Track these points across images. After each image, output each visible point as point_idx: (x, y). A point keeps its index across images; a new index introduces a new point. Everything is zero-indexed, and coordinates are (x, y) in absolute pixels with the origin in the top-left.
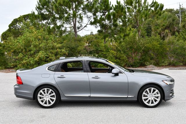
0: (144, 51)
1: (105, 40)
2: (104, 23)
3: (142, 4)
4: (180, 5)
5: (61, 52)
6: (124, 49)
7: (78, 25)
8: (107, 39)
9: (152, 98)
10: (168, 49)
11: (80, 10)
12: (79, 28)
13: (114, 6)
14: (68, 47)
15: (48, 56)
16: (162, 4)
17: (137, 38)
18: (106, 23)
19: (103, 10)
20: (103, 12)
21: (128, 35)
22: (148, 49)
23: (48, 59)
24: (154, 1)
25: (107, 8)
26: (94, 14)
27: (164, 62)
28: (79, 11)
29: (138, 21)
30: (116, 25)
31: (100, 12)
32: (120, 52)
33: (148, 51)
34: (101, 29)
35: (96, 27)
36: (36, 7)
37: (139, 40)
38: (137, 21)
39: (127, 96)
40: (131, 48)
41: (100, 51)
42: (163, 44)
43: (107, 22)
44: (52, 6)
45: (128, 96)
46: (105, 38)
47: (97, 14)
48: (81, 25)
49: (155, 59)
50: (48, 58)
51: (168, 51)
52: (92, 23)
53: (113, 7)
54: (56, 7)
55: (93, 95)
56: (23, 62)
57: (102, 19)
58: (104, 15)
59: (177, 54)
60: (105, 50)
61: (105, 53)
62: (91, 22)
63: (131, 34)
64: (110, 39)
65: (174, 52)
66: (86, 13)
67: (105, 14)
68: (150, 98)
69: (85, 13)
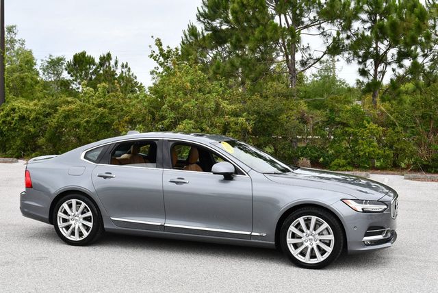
5: (236, 124)
9: (313, 242)
12: (304, 64)
39: (249, 233)
41: (339, 123)
45: (253, 234)
55: (170, 223)
66: (320, 24)
68: (309, 242)
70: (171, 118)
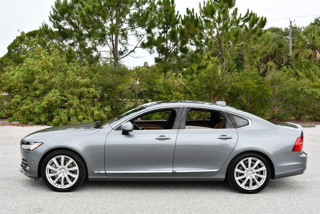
0: (230, 93)
1: (165, 75)
2: (165, 46)
3: (229, 16)
4: (291, 22)
5: (89, 92)
6: (197, 90)
7: (120, 47)
8: (169, 73)
10: (270, 93)
11: (124, 22)
12: (121, 53)
13: (183, 18)
14: (102, 85)
15: (65, 99)
16: (264, 17)
17: (220, 72)
18: (168, 45)
19: (164, 24)
20: (164, 28)
21: (205, 67)
22: (238, 91)
23: (66, 104)
24: (250, 12)
25: (171, 21)
26: (149, 31)
27: (264, 114)
28: (122, 25)
29: (223, 44)
30: (185, 50)
31: (159, 28)
32: (190, 96)
33: (238, 95)
34: (159, 55)
35: (151, 53)
36: (50, 15)
37: (223, 75)
38: (220, 44)
40: (208, 88)
41: (155, 92)
42: (263, 84)
43: (170, 44)
44: (77, 14)
46: (165, 72)
47: (153, 31)
48: (126, 48)
49: (249, 109)
50: (66, 102)
51: (270, 95)
52: (144, 46)
53: (181, 19)
54: (82, 16)
56: (21, 109)
57: (161, 39)
58: (165, 32)
59: (286, 100)
60: (164, 92)
61: (164, 97)
62: (143, 43)
63: (210, 66)
64: (174, 74)
65: (281, 97)
66: (135, 28)
67: (167, 30)
69: (133, 28)
70: (42, 90)
